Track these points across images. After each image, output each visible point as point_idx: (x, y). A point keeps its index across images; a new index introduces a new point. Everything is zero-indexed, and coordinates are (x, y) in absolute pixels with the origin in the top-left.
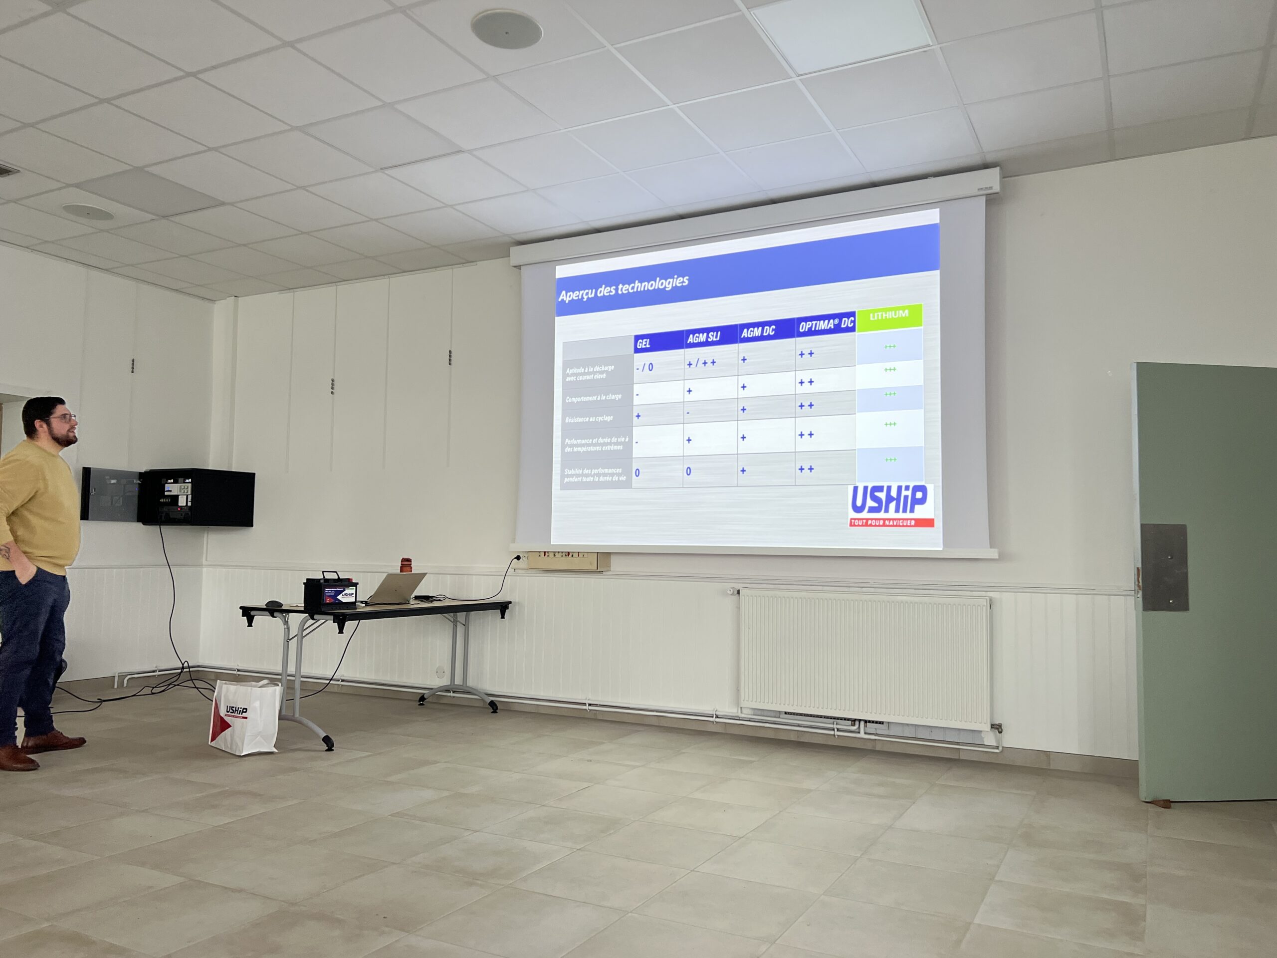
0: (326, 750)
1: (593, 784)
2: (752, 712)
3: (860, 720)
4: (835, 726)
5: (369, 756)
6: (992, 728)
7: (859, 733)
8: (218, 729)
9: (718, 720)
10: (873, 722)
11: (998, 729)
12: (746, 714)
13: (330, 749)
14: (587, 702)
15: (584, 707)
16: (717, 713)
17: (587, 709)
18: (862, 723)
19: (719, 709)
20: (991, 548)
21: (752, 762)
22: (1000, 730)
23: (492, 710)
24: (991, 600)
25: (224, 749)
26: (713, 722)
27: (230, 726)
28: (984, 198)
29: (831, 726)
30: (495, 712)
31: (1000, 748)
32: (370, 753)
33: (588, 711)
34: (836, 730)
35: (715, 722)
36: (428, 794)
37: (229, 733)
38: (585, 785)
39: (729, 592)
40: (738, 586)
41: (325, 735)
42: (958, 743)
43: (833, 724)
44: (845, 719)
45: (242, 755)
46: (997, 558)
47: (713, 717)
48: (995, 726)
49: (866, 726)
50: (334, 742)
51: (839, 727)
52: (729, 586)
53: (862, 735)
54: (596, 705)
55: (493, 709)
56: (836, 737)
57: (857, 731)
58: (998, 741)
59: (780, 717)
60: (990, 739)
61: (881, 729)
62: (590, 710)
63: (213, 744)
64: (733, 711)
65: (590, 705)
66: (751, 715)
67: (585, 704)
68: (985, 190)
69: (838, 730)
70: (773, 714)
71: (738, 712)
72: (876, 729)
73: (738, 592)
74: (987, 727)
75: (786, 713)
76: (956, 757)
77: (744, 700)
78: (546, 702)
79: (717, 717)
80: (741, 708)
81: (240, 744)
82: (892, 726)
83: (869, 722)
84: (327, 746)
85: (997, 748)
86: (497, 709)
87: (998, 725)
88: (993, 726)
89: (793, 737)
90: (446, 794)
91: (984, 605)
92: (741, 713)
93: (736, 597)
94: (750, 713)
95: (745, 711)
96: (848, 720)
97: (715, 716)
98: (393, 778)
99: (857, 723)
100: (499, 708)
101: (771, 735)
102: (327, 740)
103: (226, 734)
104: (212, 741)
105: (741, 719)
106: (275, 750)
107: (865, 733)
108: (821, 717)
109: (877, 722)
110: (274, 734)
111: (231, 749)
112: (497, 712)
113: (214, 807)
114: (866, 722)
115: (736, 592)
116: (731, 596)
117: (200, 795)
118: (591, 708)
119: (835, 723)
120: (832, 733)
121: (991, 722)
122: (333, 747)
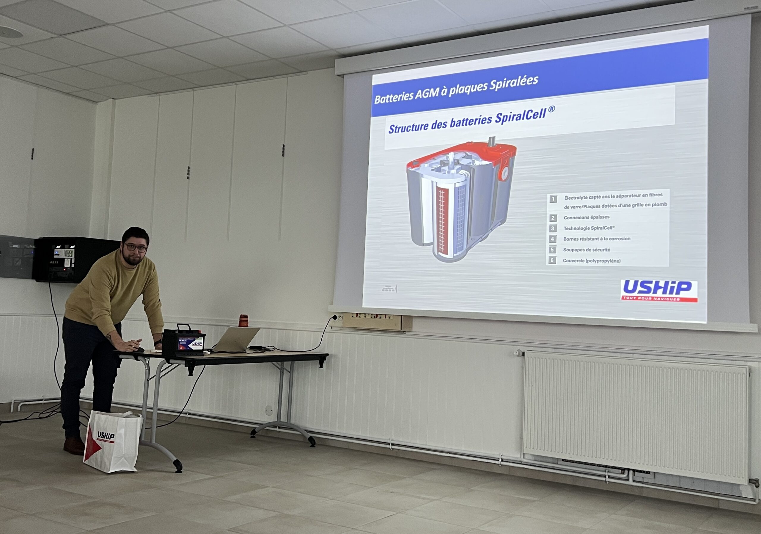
0: (176, 472)
1: (395, 513)
2: (533, 458)
3: (629, 470)
4: (606, 474)
5: (212, 478)
6: (750, 482)
7: (628, 480)
8: (91, 450)
9: (503, 463)
10: (641, 471)
11: (755, 483)
12: (528, 459)
13: (179, 471)
14: (390, 442)
15: (387, 446)
16: (503, 457)
17: (390, 448)
18: (631, 472)
19: (504, 454)
20: (751, 322)
21: (534, 501)
22: (757, 485)
23: (311, 445)
24: (750, 369)
25: (95, 467)
26: (499, 465)
27: (101, 448)
28: (750, 16)
29: (603, 473)
30: (313, 446)
31: (757, 501)
32: (210, 476)
33: (391, 449)
34: (607, 477)
35: (501, 465)
36: (259, 514)
37: (99, 455)
38: (391, 513)
39: (515, 353)
40: (523, 349)
41: (176, 459)
42: (717, 494)
43: (605, 471)
44: (616, 468)
45: (109, 472)
46: (757, 331)
47: (499, 460)
48: (752, 481)
49: (634, 475)
50: (183, 466)
51: (610, 474)
52: (515, 349)
53: (630, 482)
54: (398, 445)
55: (311, 443)
56: (608, 483)
57: (627, 478)
58: (755, 494)
59: (557, 464)
60: (748, 492)
61: (648, 478)
62: (393, 449)
63: (86, 462)
64: (517, 456)
65: (393, 444)
66: (533, 460)
67: (388, 444)
68: (750, 9)
69: (609, 477)
70: (551, 460)
71: (521, 457)
72: (643, 478)
73: (523, 354)
74: (746, 482)
75: (563, 460)
76: (717, 507)
77: (526, 448)
78: (355, 440)
79: (502, 461)
80: (524, 454)
81: (107, 464)
82: (657, 476)
83: (638, 471)
84: (177, 469)
85: (754, 500)
86: (315, 443)
87: (755, 481)
88: (750, 481)
89: (569, 482)
90: (274, 514)
91: (743, 373)
92: (524, 458)
93: (520, 359)
94: (531, 459)
95: (526, 456)
96: (619, 468)
97: (500, 460)
98: (231, 498)
99: (626, 472)
100: (316, 442)
101: (549, 479)
102: (177, 464)
103: (97, 455)
104: (85, 461)
105: (523, 463)
106: (135, 470)
107: (634, 481)
108: (594, 465)
109: (644, 472)
110: (135, 457)
111: (101, 467)
112: (315, 447)
113: (86, 514)
114: (634, 471)
115: (521, 354)
116: (517, 357)
117: (75, 504)
118: (394, 447)
119: (607, 471)
120: (604, 479)
121: (748, 477)
122: (182, 469)
